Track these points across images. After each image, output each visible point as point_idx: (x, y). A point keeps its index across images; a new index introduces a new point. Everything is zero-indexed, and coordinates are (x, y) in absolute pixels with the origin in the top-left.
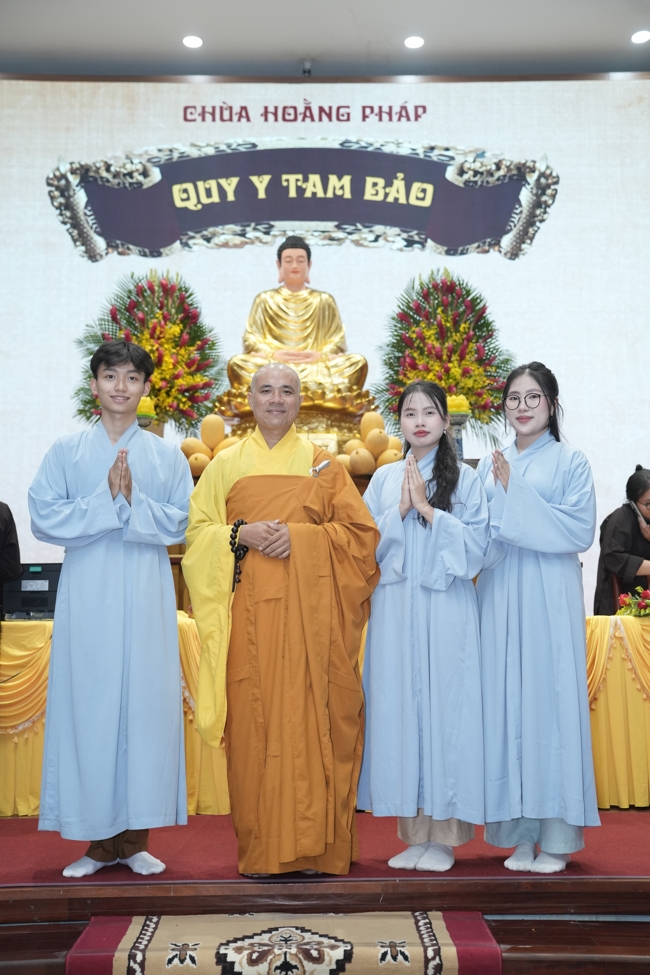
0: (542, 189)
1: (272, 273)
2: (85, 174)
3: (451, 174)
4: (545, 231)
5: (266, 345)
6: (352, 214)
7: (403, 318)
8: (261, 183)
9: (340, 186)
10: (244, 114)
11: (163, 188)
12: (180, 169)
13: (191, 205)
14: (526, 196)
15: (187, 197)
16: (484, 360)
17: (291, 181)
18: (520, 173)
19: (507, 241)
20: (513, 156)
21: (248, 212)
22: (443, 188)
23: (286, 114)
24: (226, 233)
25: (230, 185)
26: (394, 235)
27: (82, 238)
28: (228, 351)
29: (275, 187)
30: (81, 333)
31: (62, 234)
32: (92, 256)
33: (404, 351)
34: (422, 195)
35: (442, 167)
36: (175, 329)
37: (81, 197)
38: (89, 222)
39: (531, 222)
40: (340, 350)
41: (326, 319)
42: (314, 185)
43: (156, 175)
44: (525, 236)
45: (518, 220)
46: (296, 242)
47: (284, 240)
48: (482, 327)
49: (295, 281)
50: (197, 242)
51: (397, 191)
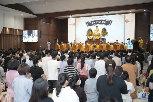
0: (112, 21)
1: (96, 28)
2: (87, 22)
3: (107, 21)
4: (112, 24)
5: (95, 32)
6: (101, 23)
7: (102, 30)
8: (96, 22)
9: (101, 22)
10: (95, 18)
11: (91, 23)
12: (92, 21)
13: (93, 23)
14: (111, 22)
15: (92, 23)
16: (106, 32)
17: (98, 22)
18: (110, 21)
19: (110, 25)
20: (110, 20)
21: (96, 24)
22: (106, 22)
23: (98, 18)
24: (94, 25)
25: (95, 22)
26: (103, 25)
27: (87, 26)
28: (94, 33)
29: (97, 22)
30: (86, 31)
31: (86, 25)
32: (88, 26)
33: (102, 32)
34: (105, 22)
35: (106, 20)
36: (91, 31)
37: (87, 23)
38: (88, 25)
39: (111, 23)
40: (99, 32)
41: (98, 30)
42: (99, 22)
43: (91, 22)
44: (111, 24)
45: (110, 23)
46: (97, 26)
47: (96, 26)
48: (106, 30)
49: (97, 28)
50: (93, 25)
51: (104, 22)
